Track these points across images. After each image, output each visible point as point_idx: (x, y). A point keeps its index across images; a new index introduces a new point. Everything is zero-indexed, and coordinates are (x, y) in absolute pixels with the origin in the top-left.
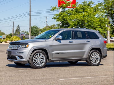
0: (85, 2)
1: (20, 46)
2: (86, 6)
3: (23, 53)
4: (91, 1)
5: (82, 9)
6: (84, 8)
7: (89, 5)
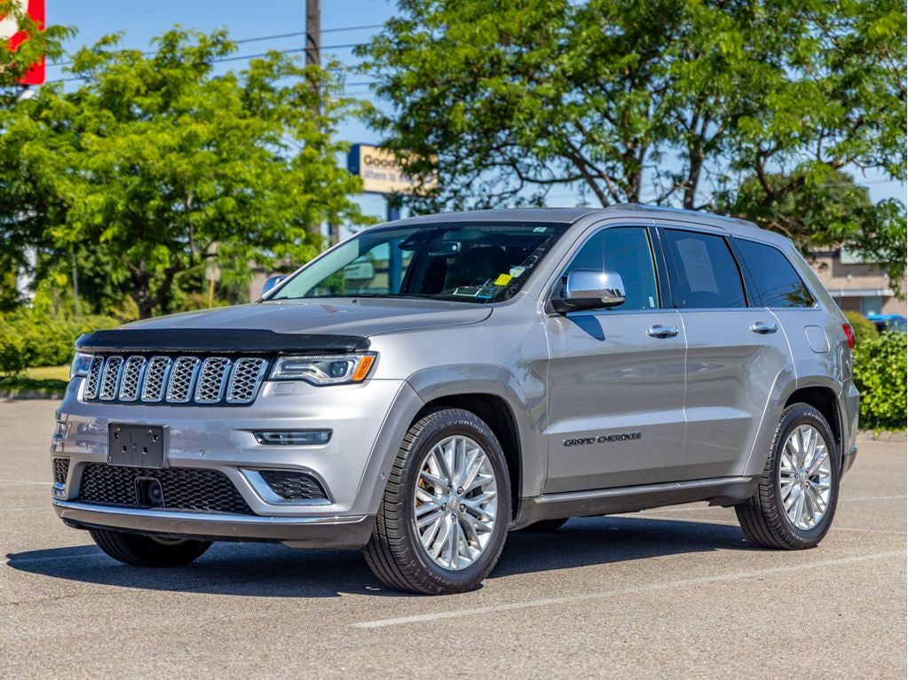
0: (173, 33)
1: (277, 372)
2: (178, 65)
3: (318, 436)
4: (223, 35)
5: (154, 87)
6: (164, 82)
7: (201, 64)
